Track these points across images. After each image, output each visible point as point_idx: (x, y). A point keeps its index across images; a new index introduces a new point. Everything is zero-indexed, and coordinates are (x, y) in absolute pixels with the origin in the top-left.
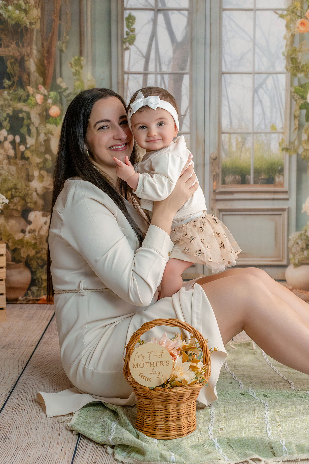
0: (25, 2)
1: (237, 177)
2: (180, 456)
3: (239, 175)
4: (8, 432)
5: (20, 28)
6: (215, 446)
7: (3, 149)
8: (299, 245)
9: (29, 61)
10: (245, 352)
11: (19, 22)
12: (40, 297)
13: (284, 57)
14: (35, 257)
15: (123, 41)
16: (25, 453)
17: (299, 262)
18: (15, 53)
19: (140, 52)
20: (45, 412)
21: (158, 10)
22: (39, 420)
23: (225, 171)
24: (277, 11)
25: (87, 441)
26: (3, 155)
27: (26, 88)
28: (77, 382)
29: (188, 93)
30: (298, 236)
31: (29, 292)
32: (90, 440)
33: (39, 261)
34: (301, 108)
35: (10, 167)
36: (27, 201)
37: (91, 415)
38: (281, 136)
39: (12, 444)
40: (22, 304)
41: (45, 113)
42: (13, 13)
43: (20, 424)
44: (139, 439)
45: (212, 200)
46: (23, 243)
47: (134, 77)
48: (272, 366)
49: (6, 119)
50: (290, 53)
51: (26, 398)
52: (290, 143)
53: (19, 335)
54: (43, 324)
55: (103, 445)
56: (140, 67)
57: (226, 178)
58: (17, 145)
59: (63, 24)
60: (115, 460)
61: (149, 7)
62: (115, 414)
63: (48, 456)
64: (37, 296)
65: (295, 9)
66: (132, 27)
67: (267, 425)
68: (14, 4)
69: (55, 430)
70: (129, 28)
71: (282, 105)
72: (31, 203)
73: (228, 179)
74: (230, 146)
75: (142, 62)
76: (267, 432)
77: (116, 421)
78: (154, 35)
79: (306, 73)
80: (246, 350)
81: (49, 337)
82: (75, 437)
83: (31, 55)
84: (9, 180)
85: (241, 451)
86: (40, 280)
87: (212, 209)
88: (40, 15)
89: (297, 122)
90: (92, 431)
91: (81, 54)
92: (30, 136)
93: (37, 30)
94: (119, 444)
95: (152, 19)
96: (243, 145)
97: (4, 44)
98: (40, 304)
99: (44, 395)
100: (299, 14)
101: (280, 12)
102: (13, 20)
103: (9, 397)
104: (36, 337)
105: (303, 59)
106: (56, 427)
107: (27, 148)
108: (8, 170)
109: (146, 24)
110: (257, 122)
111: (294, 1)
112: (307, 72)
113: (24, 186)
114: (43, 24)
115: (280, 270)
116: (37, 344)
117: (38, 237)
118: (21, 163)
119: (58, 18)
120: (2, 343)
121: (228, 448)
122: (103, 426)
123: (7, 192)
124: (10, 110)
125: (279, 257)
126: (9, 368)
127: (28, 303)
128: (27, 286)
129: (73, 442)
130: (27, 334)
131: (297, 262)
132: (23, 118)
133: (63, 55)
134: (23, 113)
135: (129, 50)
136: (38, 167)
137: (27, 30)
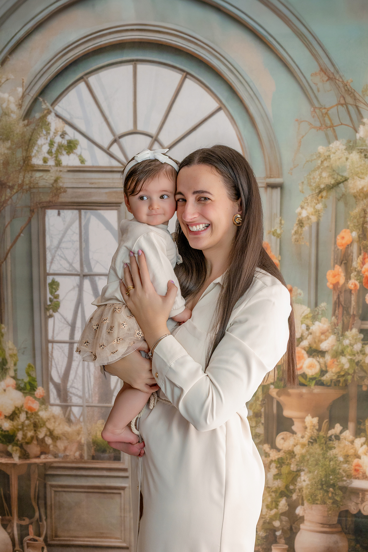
15: (46, 308)
19: (65, 319)
21: (84, 276)
47: (59, 346)
56: (65, 336)
61: (74, 272)
66: (56, 293)
70: (53, 295)
75: (67, 330)
78: (79, 302)
91: (1, 321)
95: (77, 285)
109: (71, 290)
135: (53, 318)
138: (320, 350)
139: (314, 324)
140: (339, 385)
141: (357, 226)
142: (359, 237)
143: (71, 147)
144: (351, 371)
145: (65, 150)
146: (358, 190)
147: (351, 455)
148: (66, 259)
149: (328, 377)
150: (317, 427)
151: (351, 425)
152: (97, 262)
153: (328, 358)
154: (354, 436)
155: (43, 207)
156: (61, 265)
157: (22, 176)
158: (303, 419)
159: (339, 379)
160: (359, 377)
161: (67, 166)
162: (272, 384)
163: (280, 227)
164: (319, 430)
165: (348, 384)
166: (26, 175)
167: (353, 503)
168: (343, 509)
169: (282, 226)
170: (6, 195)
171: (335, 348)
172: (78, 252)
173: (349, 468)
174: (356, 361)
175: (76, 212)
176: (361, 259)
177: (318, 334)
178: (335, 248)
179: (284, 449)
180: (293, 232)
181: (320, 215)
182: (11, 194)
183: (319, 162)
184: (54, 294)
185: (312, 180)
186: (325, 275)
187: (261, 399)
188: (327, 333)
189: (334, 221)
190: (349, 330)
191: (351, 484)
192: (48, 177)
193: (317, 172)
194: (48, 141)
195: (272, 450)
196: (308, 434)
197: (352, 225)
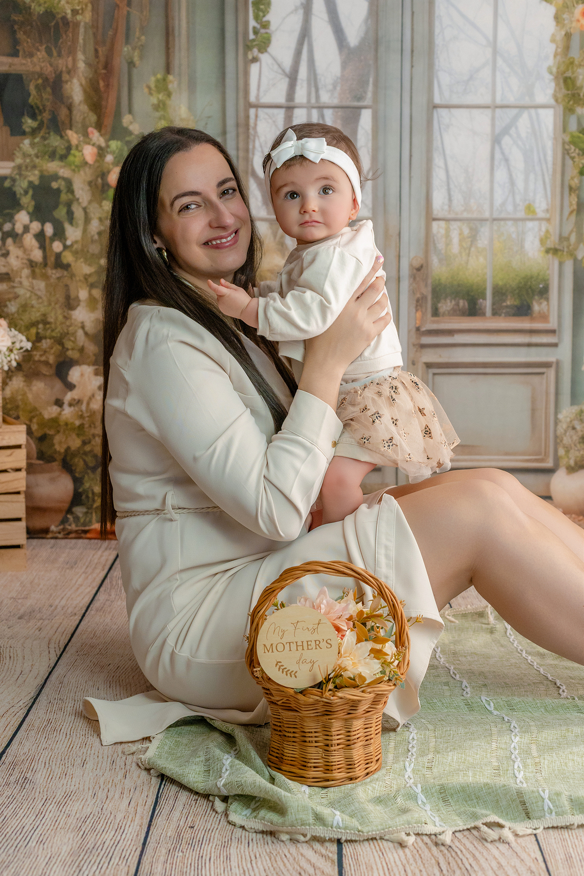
1: (461, 303)
2: (351, 816)
3: (463, 298)
4: (30, 772)
5: (54, 20)
6: (416, 800)
7: (22, 249)
8: (577, 432)
9: (71, 82)
10: (475, 629)
11: (53, 10)
12: (89, 526)
13: (552, 77)
14: (81, 452)
15: (248, 46)
16: (60, 809)
17: (576, 463)
18: (45, 69)
19: (279, 65)
20: (99, 735)
22: (86, 749)
23: (439, 292)
25: (178, 789)
26: (22, 259)
27: (65, 133)
28: (159, 680)
29: (370, 145)
30: (574, 415)
31: (69, 516)
32: (182, 786)
33: (89, 459)
34: (582, 173)
35: (34, 282)
36: (66, 346)
37: (185, 741)
38: (544, 226)
39: (37, 793)
40: (56, 538)
41: (100, 180)
43: (52, 756)
44: (273, 784)
45: (414, 345)
46: (59, 425)
48: (524, 654)
49: (26, 192)
50: (562, 68)
51: (63, 709)
52: (562, 239)
53: (51, 595)
54: (94, 575)
55: (207, 795)
56: (278, 95)
57: (440, 305)
58: (47, 241)
59: (135, 13)
60: (229, 823)
62: (230, 739)
63: (105, 816)
64: (84, 525)
66: (265, 19)
67: (514, 762)
69: (118, 767)
70: (259, 21)
71: (547, 167)
72: (73, 349)
73: (444, 307)
74: (448, 244)
75: (284, 85)
76: (514, 774)
77: (232, 751)
78: (305, 34)
80: (476, 625)
81: (107, 600)
82: (155, 781)
83: (74, 71)
84: (32, 307)
85: (467, 809)
86: (90, 495)
87: (414, 364)
89: (574, 200)
90: (187, 771)
91: (168, 69)
92: (71, 223)
93: (86, 23)
94: (237, 793)
95: (302, 4)
96: (472, 241)
97: (24, 50)
98: (90, 539)
99: (97, 704)
102: (40, 5)
103: (31, 707)
104: (83, 599)
106: (120, 762)
107: (65, 247)
108: (30, 289)
109: (292, 12)
110: (499, 199)
113: (60, 318)
114: (98, 14)
115: (541, 478)
116: (83, 611)
117: (86, 415)
118: (55, 274)
119: (126, 2)
120: (19, 610)
121: (441, 804)
122: (207, 760)
123: (29, 329)
124: (34, 175)
125: (539, 454)
126: (32, 655)
127: (66, 536)
128: (66, 506)
129: (151, 791)
130: (65, 593)
131: (572, 463)
132: (58, 191)
133: (135, 71)
134: (60, 181)
135: (258, 64)
136: (87, 282)
137: (68, 23)
184: (261, 20)
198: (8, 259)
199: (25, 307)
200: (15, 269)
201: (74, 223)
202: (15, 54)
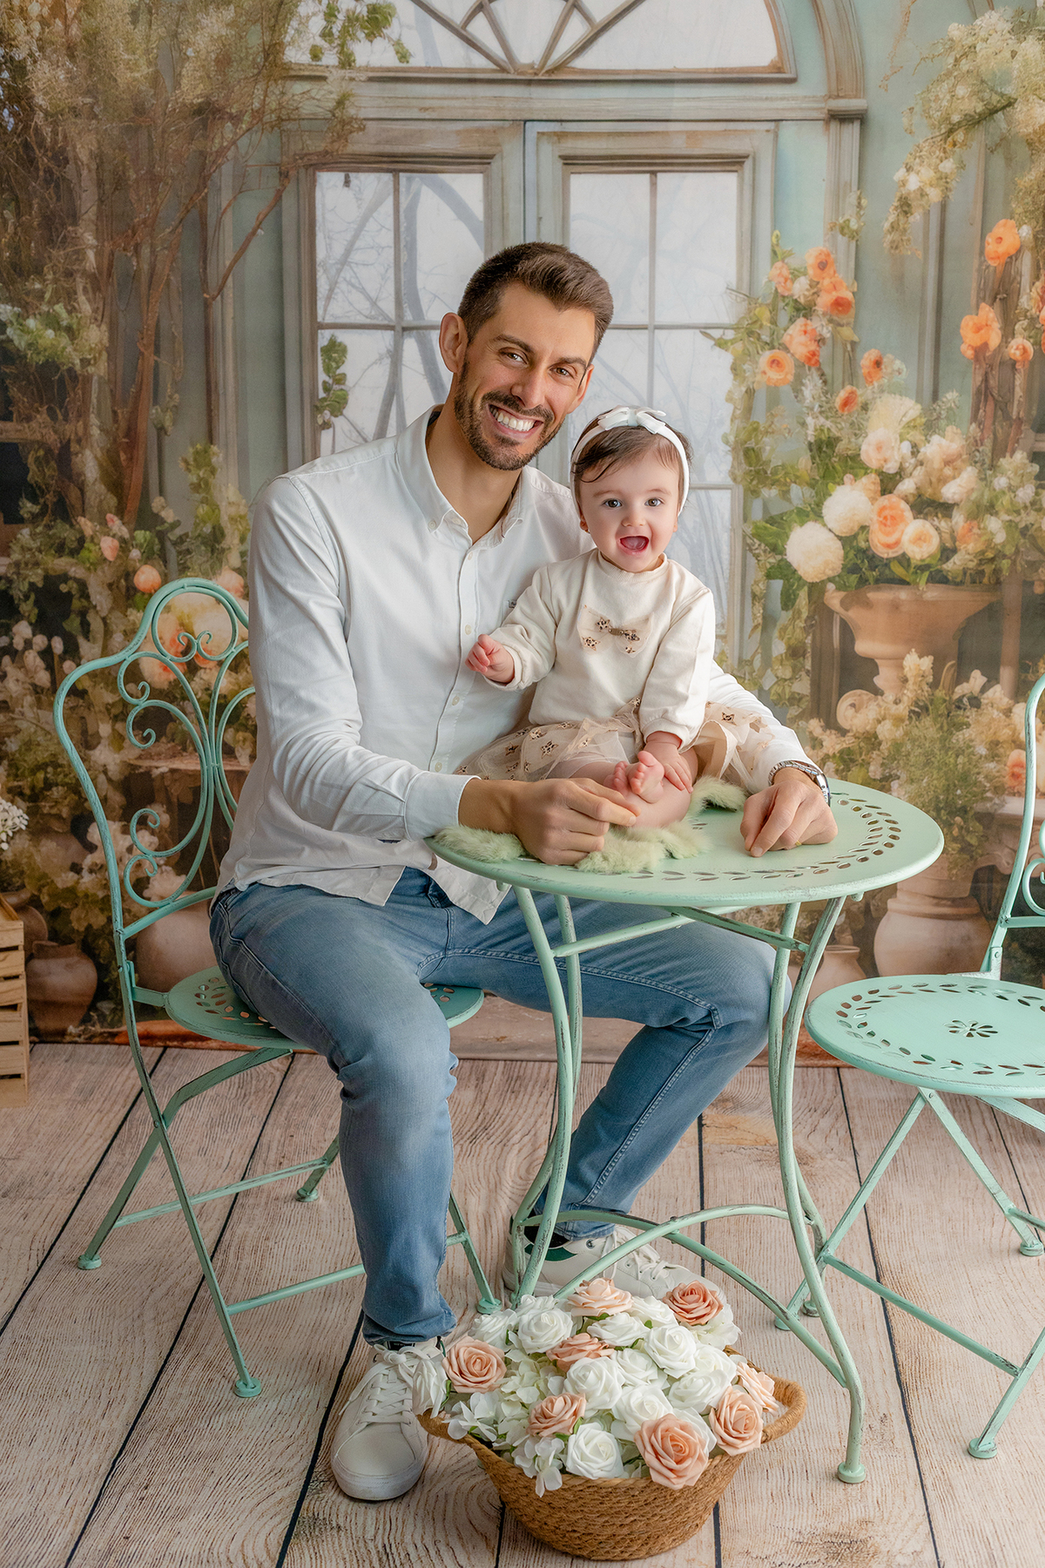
0: (69, 308)
5: (57, 372)
7: (23, 670)
9: (83, 454)
11: (56, 359)
13: (728, 448)
14: (107, 932)
15: (316, 407)
18: (47, 436)
19: (358, 431)
21: (404, 329)
24: (708, 331)
26: (23, 683)
27: (76, 520)
31: (92, 1014)
34: (769, 576)
35: (40, 712)
40: (76, 1043)
41: (123, 581)
42: (40, 337)
46: (77, 897)
49: (27, 597)
50: (743, 436)
52: (743, 661)
58: (56, 659)
59: (164, 361)
61: (380, 321)
64: (112, 1025)
65: (758, 325)
66: (338, 372)
68: (40, 314)
70: (331, 374)
71: (722, 568)
78: (393, 389)
79: (784, 489)
83: (87, 440)
84: (38, 745)
88: (106, 341)
89: (759, 611)
92: (87, 638)
93: (100, 378)
95: (389, 351)
97: (19, 412)
98: (120, 1044)
100: (766, 338)
101: (717, 333)
102: (39, 354)
105: (776, 451)
108: (34, 721)
109: (375, 363)
111: (753, 305)
112: (785, 484)
114: (115, 364)
119: (152, 349)
123: (35, 774)
124: (36, 574)
127: (89, 1041)
128: (88, 1000)
132: (69, 595)
133: (167, 440)
134: (70, 582)
135: (331, 429)
136: (109, 714)
137: (76, 377)
138: (942, 501)
139: (929, 442)
140: (980, 583)
141: (1033, 212)
142: (1036, 238)
143: (376, 21)
144: (1009, 550)
145: (363, 28)
146: (1037, 127)
147: (1005, 742)
148: (363, 291)
149: (958, 563)
150: (930, 679)
151: (1006, 674)
152: (436, 296)
153: (959, 519)
154: (1011, 699)
155: (311, 165)
156: (351, 304)
157: (261, 92)
158: (898, 661)
159: (980, 568)
160: (1027, 562)
161: (367, 68)
162: (830, 580)
163: (858, 213)
164: (934, 685)
165: (1002, 579)
166: (271, 88)
167: (1007, 851)
168: (984, 865)
169: (862, 213)
170: (223, 137)
171: (974, 496)
172: (391, 273)
173: (998, 772)
174: (1022, 525)
175: (387, 178)
176: (1039, 290)
177: (937, 464)
178: (981, 264)
179: (854, 729)
180: (887, 225)
181: (948, 186)
182: (236, 133)
183: (951, 60)
184: (335, 372)
185: (933, 104)
186: (958, 327)
187: (804, 615)
188: (958, 463)
189: (980, 199)
190: (1008, 455)
191: (1003, 806)
192: (322, 92)
193: (945, 86)
194: (323, 7)
195: (828, 732)
196: (909, 694)
197: (1020, 210)
198: (5, 681)
199: (28, 745)
200: (14, 695)
201: (91, 637)
202: (7, 417)
